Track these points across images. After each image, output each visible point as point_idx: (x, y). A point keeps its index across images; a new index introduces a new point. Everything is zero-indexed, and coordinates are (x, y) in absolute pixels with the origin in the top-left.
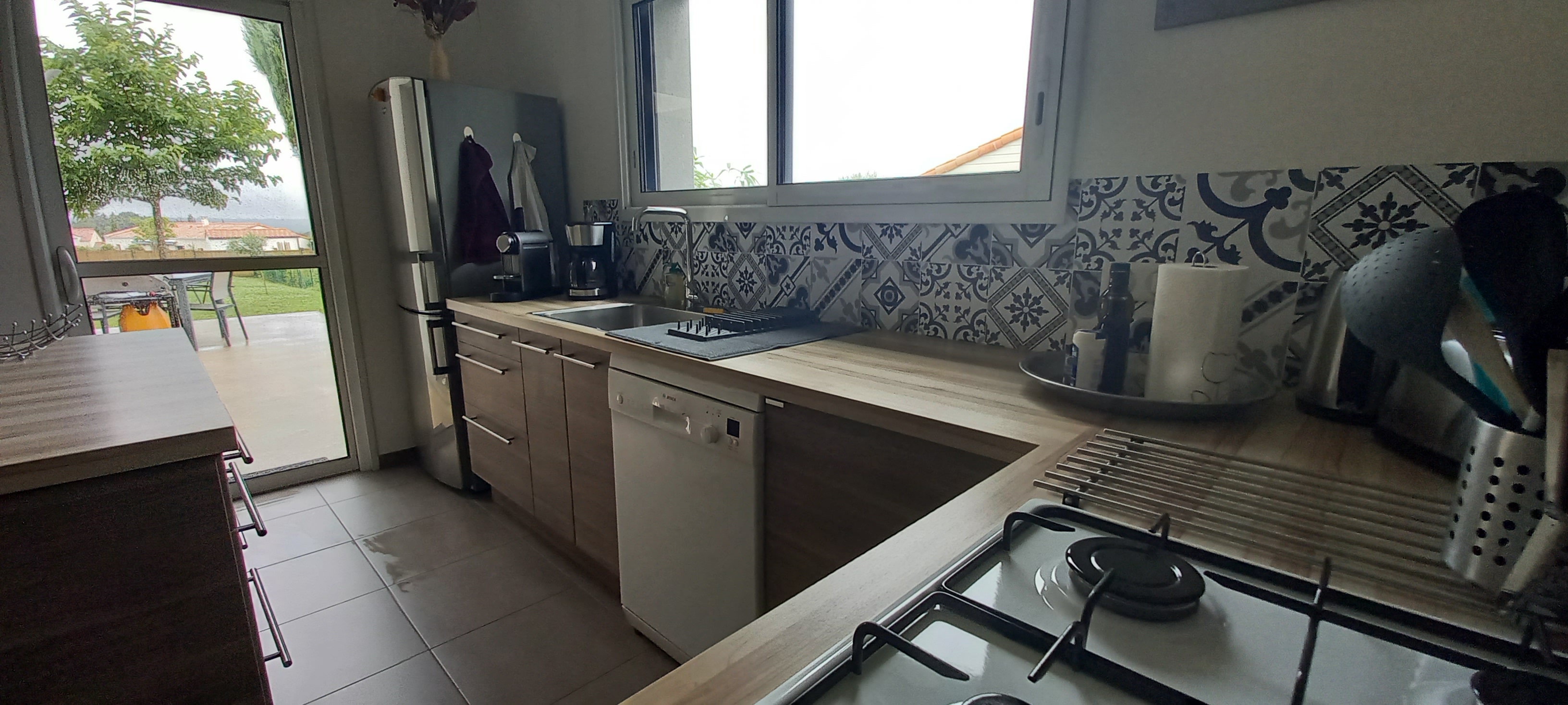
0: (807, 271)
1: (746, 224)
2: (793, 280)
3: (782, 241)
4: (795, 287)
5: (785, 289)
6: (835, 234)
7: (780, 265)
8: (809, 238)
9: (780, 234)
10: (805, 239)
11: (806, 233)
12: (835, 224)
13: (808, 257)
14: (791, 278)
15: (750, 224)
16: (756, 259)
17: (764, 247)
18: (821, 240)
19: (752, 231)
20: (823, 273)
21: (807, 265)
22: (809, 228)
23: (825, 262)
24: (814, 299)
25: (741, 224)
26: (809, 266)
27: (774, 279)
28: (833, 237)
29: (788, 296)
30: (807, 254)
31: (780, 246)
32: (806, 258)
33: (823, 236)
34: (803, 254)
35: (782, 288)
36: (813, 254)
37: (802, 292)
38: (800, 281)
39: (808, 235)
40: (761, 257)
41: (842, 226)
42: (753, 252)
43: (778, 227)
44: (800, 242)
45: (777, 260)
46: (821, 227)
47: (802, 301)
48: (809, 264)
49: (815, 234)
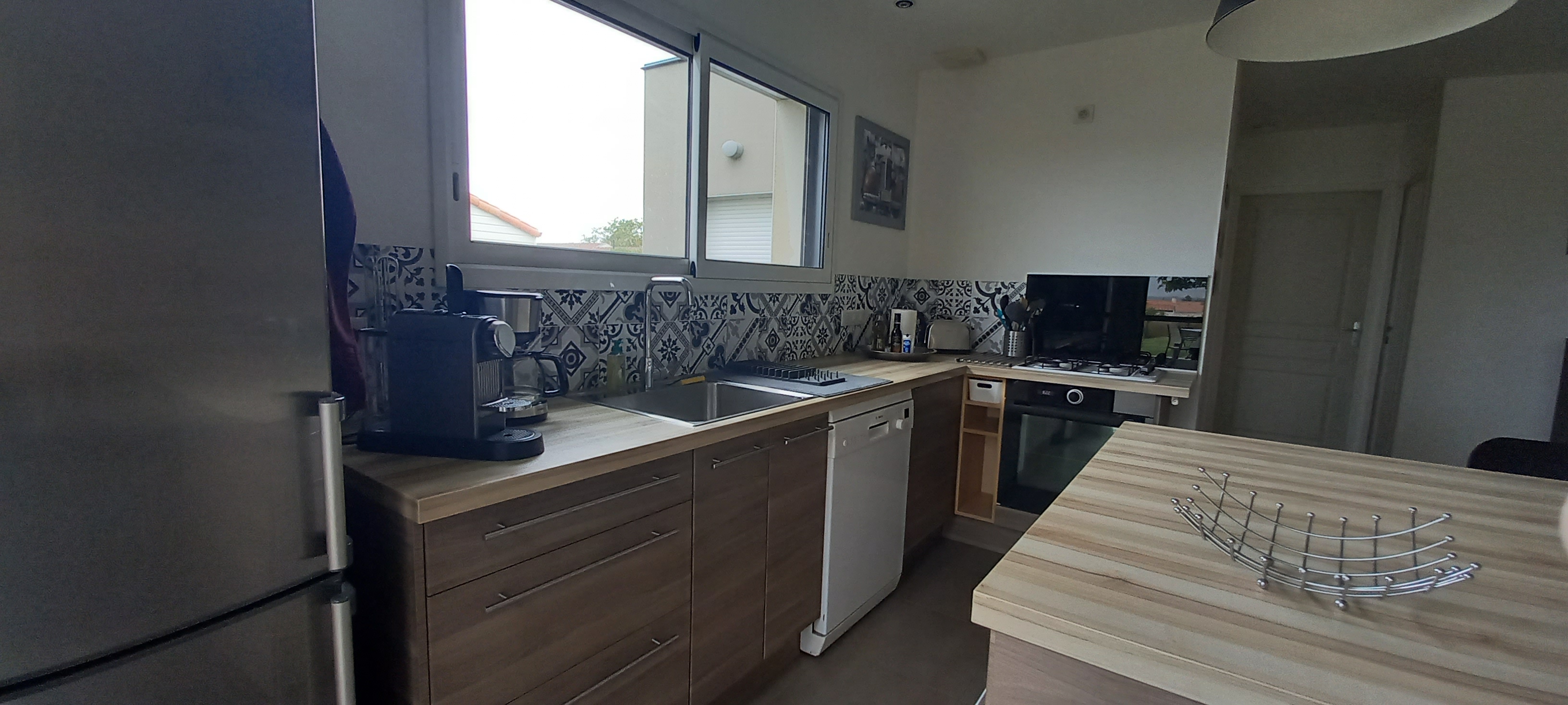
0: (724, 332)
1: (670, 293)
2: (713, 341)
3: (705, 308)
4: (714, 345)
5: (706, 349)
6: (744, 301)
7: (703, 330)
8: (726, 305)
9: (703, 302)
10: (723, 306)
11: (724, 301)
12: (744, 294)
13: (726, 320)
14: (711, 340)
15: (675, 293)
16: (681, 326)
17: (688, 315)
18: (734, 306)
19: (677, 300)
20: (735, 330)
21: (724, 326)
22: (726, 296)
23: (737, 323)
24: (728, 355)
25: (665, 293)
26: (726, 327)
27: (697, 343)
28: (743, 304)
29: (708, 355)
30: (724, 318)
31: (703, 314)
32: (724, 321)
33: (736, 303)
34: (722, 318)
35: (703, 349)
36: (729, 316)
37: (720, 349)
38: (718, 341)
39: (726, 302)
40: (685, 324)
41: (748, 294)
42: (677, 320)
43: (701, 296)
44: (719, 308)
45: (700, 326)
46: (735, 295)
47: (720, 357)
48: (725, 325)
49: (731, 302)
